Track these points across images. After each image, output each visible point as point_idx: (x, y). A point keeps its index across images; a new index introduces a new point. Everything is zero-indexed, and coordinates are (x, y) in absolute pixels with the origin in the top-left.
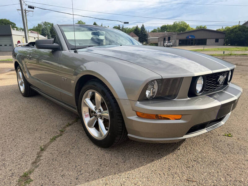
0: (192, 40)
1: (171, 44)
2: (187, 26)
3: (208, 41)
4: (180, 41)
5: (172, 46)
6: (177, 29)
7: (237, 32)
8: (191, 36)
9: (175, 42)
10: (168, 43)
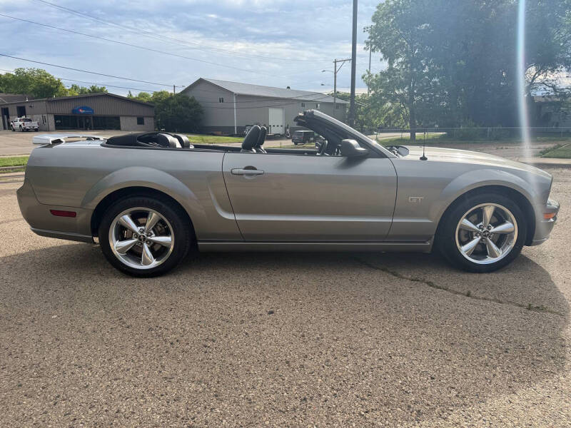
0: (86, 117)
1: (35, 124)
2: (59, 84)
3: (123, 120)
4: (56, 117)
5: (36, 130)
6: (31, 89)
7: (177, 105)
8: (82, 108)
9: (44, 120)
10: (25, 123)
